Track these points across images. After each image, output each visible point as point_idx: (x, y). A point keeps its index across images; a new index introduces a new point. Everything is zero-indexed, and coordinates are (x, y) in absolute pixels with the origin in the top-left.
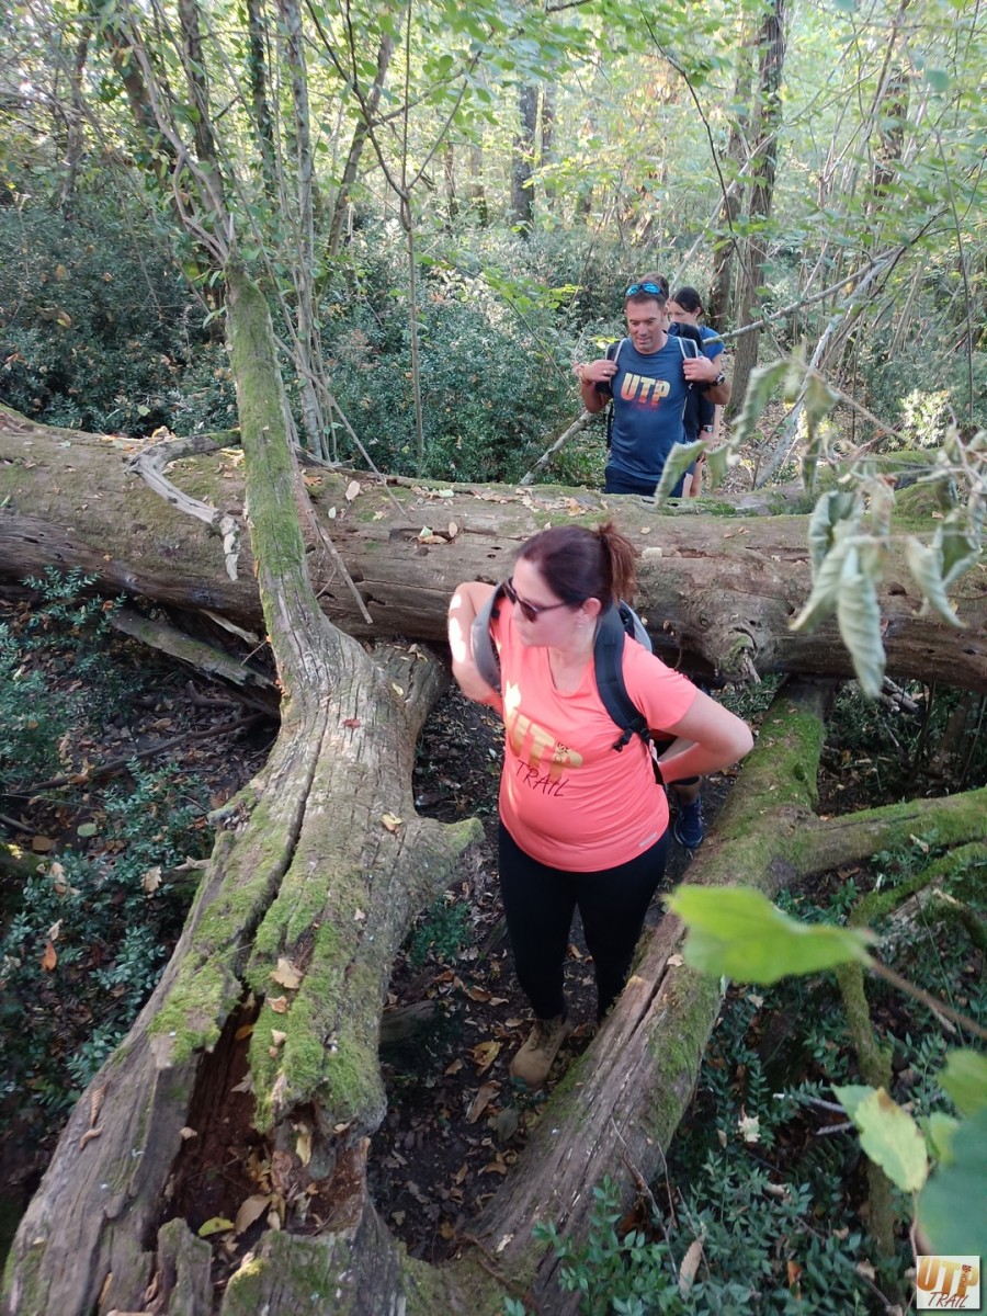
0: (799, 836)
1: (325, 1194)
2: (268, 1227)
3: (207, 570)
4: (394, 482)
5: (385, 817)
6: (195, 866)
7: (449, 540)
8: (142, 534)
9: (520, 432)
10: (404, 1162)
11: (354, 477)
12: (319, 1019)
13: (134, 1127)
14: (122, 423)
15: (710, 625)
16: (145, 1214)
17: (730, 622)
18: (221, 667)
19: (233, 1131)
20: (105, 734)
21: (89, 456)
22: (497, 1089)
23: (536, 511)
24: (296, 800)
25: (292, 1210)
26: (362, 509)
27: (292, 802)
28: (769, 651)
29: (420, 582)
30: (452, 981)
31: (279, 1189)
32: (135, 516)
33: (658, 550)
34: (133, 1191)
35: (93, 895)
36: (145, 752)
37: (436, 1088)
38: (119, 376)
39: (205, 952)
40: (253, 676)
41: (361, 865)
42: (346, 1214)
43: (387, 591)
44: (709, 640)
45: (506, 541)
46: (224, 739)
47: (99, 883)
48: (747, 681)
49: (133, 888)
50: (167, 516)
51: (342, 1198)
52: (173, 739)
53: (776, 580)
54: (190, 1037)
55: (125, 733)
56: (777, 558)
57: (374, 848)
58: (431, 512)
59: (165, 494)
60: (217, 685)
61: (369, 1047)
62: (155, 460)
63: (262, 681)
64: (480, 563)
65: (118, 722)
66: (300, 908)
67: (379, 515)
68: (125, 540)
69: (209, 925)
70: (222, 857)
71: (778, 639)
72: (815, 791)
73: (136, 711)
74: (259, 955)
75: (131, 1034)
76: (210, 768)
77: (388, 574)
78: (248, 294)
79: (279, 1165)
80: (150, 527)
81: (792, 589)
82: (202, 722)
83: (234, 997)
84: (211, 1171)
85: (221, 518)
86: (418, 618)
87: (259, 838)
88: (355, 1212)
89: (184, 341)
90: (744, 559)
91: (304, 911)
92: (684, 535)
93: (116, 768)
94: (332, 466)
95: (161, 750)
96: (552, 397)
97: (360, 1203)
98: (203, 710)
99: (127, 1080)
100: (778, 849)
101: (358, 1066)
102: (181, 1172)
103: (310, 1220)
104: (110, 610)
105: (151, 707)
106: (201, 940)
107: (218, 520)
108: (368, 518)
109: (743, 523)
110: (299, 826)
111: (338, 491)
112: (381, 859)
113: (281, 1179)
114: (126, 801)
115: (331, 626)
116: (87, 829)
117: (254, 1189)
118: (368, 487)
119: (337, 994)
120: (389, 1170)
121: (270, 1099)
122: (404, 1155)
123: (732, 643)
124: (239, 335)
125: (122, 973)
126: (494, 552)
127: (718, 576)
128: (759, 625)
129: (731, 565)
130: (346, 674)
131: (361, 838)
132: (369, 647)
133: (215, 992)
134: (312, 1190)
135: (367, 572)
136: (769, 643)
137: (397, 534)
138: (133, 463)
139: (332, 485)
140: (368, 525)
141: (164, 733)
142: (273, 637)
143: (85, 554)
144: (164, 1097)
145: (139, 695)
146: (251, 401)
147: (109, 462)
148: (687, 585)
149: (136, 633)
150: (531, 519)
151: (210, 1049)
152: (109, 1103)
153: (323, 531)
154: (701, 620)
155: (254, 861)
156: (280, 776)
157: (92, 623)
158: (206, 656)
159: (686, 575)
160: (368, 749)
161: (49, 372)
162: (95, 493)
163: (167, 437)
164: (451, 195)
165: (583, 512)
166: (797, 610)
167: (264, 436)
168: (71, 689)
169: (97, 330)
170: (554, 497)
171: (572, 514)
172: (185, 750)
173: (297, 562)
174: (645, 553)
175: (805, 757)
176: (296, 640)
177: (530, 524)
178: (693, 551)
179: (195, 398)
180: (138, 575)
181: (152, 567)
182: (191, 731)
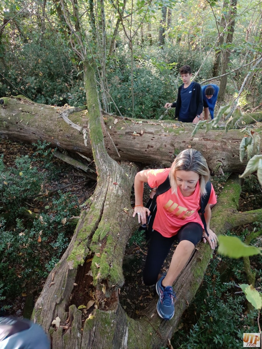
0: (233, 217)
1: (109, 301)
2: (95, 308)
3: (78, 142)
4: (127, 119)
5: (124, 208)
6: (75, 218)
7: (141, 135)
8: (62, 132)
9: (160, 104)
10: (126, 294)
11: (116, 118)
12: (108, 259)
13: (62, 282)
14: (55, 102)
15: (211, 159)
16: (66, 303)
17: (217, 159)
18: (81, 167)
19: (86, 284)
20: (52, 183)
21: (48, 111)
23: (164, 127)
24: (102, 203)
25: (100, 304)
26: (118, 126)
27: (100, 204)
28: (227, 166)
29: (133, 146)
30: (139, 249)
31: (97, 299)
32: (60, 127)
33: (197, 139)
34: (63, 298)
35: (50, 225)
36: (62, 188)
37: (135, 276)
38: (54, 89)
39: (80, 241)
40: (89, 169)
41: (118, 221)
42: (114, 306)
43: (124, 149)
44: (211, 163)
45: (156, 135)
46: (81, 185)
47: (51, 221)
48: (221, 175)
49: (59, 223)
50: (68, 128)
51: (113, 302)
52: (68, 185)
53: (230, 147)
54: (77, 262)
55: (56, 183)
56: (230, 141)
57: (121, 216)
58: (136, 128)
59: (69, 123)
60: (80, 171)
61: (120, 266)
62: (66, 114)
63: (92, 171)
64: (149, 141)
65: (55, 180)
66: (103, 231)
67: (122, 128)
68: (57, 133)
69: (81, 235)
70: (83, 217)
71: (230, 163)
72: (238, 205)
73: (59, 177)
74: (93, 242)
75: (61, 259)
76: (78, 192)
77: (125, 144)
79: (97, 293)
80: (63, 130)
81: (234, 150)
82: (76, 180)
83: (87, 252)
84: (81, 294)
85: (83, 129)
86: (132, 156)
87: (93, 213)
88: (116, 306)
89: (71, 79)
90: (221, 142)
91: (104, 232)
92: (205, 135)
93: (54, 192)
94: (110, 114)
95: (66, 188)
96: (169, 94)
97: (117, 304)
98: (76, 177)
99: (60, 271)
100: (227, 220)
101: (117, 271)
102: (73, 294)
103: (105, 307)
104: (53, 152)
105: (63, 176)
106: (79, 238)
108: (120, 129)
109: (221, 132)
110: (103, 210)
111: (112, 121)
112: (123, 219)
113: (98, 297)
114: (58, 201)
115: (110, 158)
116: (47, 207)
117: (91, 299)
118: (120, 120)
119: (112, 253)
121: (97, 278)
122: (126, 293)
123: (217, 164)
124: (87, 80)
125: (57, 244)
126: (153, 138)
127: (214, 146)
128: (225, 159)
129: (217, 143)
130: (114, 171)
131: (118, 214)
132: (119, 163)
133: (83, 251)
134: (105, 300)
135: (119, 143)
136: (227, 165)
137: (127, 133)
138: (60, 115)
139: (110, 120)
140: (120, 131)
141: (67, 183)
142: (95, 160)
143: (47, 137)
144: (69, 276)
145: (60, 173)
146: (90, 98)
147: (53, 113)
148: (205, 148)
149: (59, 158)
150: (163, 130)
151: (82, 265)
152: (56, 276)
153: (108, 132)
154: (209, 158)
155: (91, 219)
156: (97, 197)
157: (49, 154)
158: (77, 164)
159: (205, 146)
160: (119, 191)
161: (37, 88)
162: (49, 121)
163: (68, 107)
164: (142, 36)
165: (177, 128)
166: (235, 156)
167: (93, 107)
168: (43, 171)
169: (49, 76)
170: (169, 123)
171: (174, 128)
172: (72, 187)
173: (102, 141)
174: (194, 139)
175: (236, 195)
176: (101, 161)
177: (163, 131)
178: (207, 139)
179: (74, 95)
180: (60, 143)
181: (64, 141)
182: (73, 183)
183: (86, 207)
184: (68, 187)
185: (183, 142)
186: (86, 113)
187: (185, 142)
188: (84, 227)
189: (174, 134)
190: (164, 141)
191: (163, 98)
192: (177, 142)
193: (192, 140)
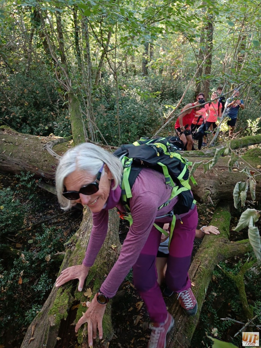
0: (226, 248)
4: (113, 148)
5: (112, 245)
6: (60, 254)
8: (46, 162)
9: (145, 130)
10: (117, 337)
13: (44, 337)
14: (41, 131)
15: (199, 188)
17: (205, 187)
19: (71, 337)
20: (36, 215)
21: (32, 142)
22: (143, 316)
27: (86, 241)
28: (215, 194)
30: (130, 284)
32: (45, 157)
35: (32, 262)
36: (46, 220)
37: (126, 315)
38: (40, 118)
39: (64, 288)
41: (106, 261)
44: (199, 192)
46: (67, 216)
47: (34, 259)
48: (209, 203)
49: (43, 260)
52: (54, 216)
53: (217, 175)
54: (60, 316)
55: (41, 214)
56: (217, 169)
57: (109, 255)
59: (53, 155)
61: (109, 315)
62: (50, 145)
65: (39, 211)
68: (41, 164)
70: (68, 257)
71: (218, 191)
72: (229, 234)
73: (44, 208)
76: (63, 224)
78: (75, 100)
80: (48, 161)
81: (221, 177)
83: (72, 302)
87: (78, 252)
89: (57, 108)
91: (90, 275)
93: (38, 224)
95: (51, 219)
96: (154, 121)
99: (42, 323)
100: (219, 251)
101: (106, 322)
104: (38, 183)
105: (48, 207)
109: (207, 159)
112: (111, 258)
114: (41, 236)
116: (30, 241)
121: (82, 334)
123: (205, 193)
124: (72, 111)
125: (40, 288)
127: (201, 174)
128: (212, 187)
131: (106, 252)
133: (66, 302)
136: (215, 192)
138: (44, 147)
141: (51, 214)
143: (31, 167)
145: (45, 204)
146: (75, 128)
147: (38, 143)
149: (44, 188)
151: (65, 319)
152: (37, 329)
154: (196, 186)
155: (77, 260)
156: (83, 233)
157: (33, 186)
161: (22, 117)
162: (34, 151)
163: (53, 136)
164: (127, 67)
166: (223, 183)
167: (79, 137)
168: (27, 202)
169: (34, 106)
172: (57, 219)
175: (226, 224)
179: (60, 124)
180: (45, 173)
181: (48, 171)
182: (58, 214)
183: (71, 245)
184: (53, 218)
186: (72, 143)
191: (149, 125)
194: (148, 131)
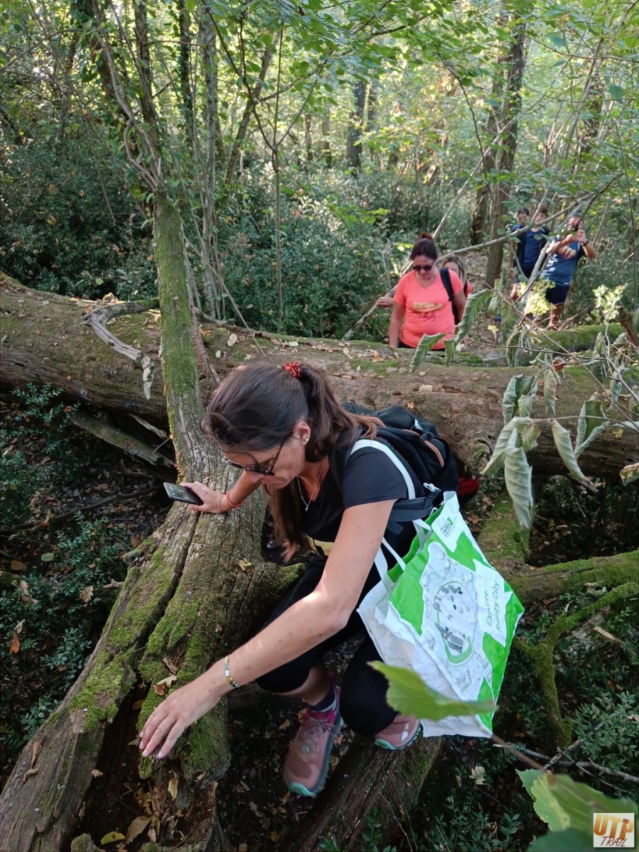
0: (516, 581)
1: (188, 818)
2: (148, 839)
3: (134, 389)
4: (259, 336)
5: (241, 561)
6: (116, 586)
8: (93, 364)
9: (346, 303)
11: (234, 331)
13: (60, 768)
14: (85, 289)
15: (462, 437)
16: (64, 830)
17: (475, 436)
18: (142, 452)
19: (128, 772)
20: (64, 493)
21: (60, 311)
23: (351, 358)
24: (181, 548)
25: (164, 828)
26: (237, 353)
31: (157, 813)
32: (88, 351)
33: (429, 387)
34: (56, 814)
35: (47, 603)
36: (89, 506)
37: (272, 739)
38: (85, 257)
39: (113, 652)
40: (162, 459)
41: (222, 595)
42: (200, 832)
44: (461, 447)
46: (142, 499)
47: (52, 595)
49: (74, 599)
51: (199, 820)
52: (109, 498)
54: (97, 712)
55: (76, 493)
57: (231, 582)
58: (283, 356)
59: (106, 340)
60: (138, 463)
61: (221, 720)
62: (101, 317)
63: (167, 462)
65: (72, 485)
66: (178, 623)
67: (249, 357)
68: (81, 367)
69: (117, 633)
70: (131, 585)
72: (527, 550)
73: (84, 479)
74: (149, 655)
75: (64, 702)
76: (132, 518)
78: (169, 210)
79: (157, 796)
80: (98, 359)
82: (129, 487)
83: (130, 684)
84: (112, 799)
85: (142, 357)
87: (154, 574)
88: (206, 831)
89: (129, 236)
90: (485, 395)
91: (181, 625)
92: (447, 378)
94: (220, 322)
95: (100, 506)
96: (368, 281)
97: (210, 824)
98: (129, 480)
99: (58, 735)
101: (212, 732)
102: (90, 800)
103: (176, 836)
104: (70, 413)
105: (95, 476)
106: (111, 643)
107: (140, 359)
108: (241, 358)
109: (486, 371)
110: (183, 566)
111: (223, 340)
112: (236, 590)
113: (158, 806)
114: (72, 541)
116: (48, 557)
117: (140, 812)
118: (243, 338)
120: (238, 794)
123: (476, 450)
124: (161, 237)
125: (61, 659)
127: (468, 405)
128: (494, 438)
129: (477, 399)
130: (221, 463)
131: (223, 576)
133: (116, 682)
134: (178, 814)
138: (86, 319)
139: (219, 336)
141: (103, 494)
142: (174, 436)
143: (55, 375)
144: (80, 749)
145: (87, 468)
146: (167, 280)
147: (74, 315)
148: (448, 411)
149: (87, 428)
150: (348, 363)
151: (111, 720)
152: (45, 750)
153: (211, 366)
154: (456, 434)
156: (173, 530)
157: (57, 420)
158: (132, 445)
159: (447, 404)
161: (40, 254)
162: (63, 335)
163: (113, 300)
164: (309, 147)
165: (382, 360)
167: (175, 302)
168: (43, 462)
169: (72, 227)
170: (364, 349)
171: (374, 361)
172: (116, 505)
173: (193, 387)
174: (421, 388)
176: (189, 438)
177: (347, 367)
178: (453, 388)
179: (134, 274)
180: (89, 390)
181: (98, 385)
182: (120, 493)
184: (106, 504)
185: (395, 394)
186: (159, 319)
187: (399, 394)
188: (128, 614)
189: (375, 374)
190: (350, 390)
191: (355, 289)
192: (382, 394)
193: (416, 390)
194: (353, 304)
